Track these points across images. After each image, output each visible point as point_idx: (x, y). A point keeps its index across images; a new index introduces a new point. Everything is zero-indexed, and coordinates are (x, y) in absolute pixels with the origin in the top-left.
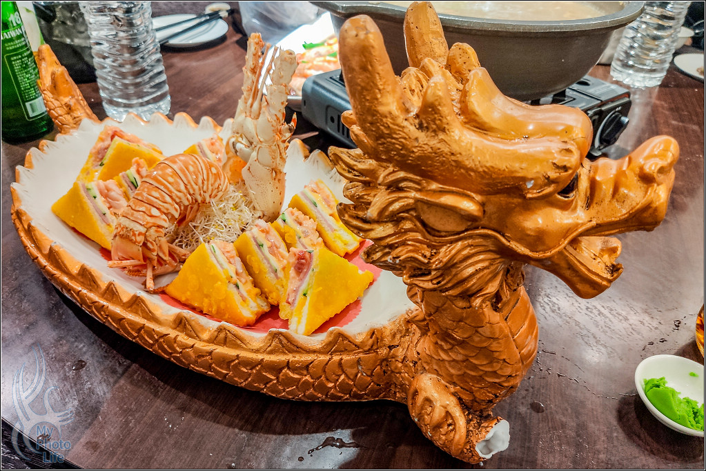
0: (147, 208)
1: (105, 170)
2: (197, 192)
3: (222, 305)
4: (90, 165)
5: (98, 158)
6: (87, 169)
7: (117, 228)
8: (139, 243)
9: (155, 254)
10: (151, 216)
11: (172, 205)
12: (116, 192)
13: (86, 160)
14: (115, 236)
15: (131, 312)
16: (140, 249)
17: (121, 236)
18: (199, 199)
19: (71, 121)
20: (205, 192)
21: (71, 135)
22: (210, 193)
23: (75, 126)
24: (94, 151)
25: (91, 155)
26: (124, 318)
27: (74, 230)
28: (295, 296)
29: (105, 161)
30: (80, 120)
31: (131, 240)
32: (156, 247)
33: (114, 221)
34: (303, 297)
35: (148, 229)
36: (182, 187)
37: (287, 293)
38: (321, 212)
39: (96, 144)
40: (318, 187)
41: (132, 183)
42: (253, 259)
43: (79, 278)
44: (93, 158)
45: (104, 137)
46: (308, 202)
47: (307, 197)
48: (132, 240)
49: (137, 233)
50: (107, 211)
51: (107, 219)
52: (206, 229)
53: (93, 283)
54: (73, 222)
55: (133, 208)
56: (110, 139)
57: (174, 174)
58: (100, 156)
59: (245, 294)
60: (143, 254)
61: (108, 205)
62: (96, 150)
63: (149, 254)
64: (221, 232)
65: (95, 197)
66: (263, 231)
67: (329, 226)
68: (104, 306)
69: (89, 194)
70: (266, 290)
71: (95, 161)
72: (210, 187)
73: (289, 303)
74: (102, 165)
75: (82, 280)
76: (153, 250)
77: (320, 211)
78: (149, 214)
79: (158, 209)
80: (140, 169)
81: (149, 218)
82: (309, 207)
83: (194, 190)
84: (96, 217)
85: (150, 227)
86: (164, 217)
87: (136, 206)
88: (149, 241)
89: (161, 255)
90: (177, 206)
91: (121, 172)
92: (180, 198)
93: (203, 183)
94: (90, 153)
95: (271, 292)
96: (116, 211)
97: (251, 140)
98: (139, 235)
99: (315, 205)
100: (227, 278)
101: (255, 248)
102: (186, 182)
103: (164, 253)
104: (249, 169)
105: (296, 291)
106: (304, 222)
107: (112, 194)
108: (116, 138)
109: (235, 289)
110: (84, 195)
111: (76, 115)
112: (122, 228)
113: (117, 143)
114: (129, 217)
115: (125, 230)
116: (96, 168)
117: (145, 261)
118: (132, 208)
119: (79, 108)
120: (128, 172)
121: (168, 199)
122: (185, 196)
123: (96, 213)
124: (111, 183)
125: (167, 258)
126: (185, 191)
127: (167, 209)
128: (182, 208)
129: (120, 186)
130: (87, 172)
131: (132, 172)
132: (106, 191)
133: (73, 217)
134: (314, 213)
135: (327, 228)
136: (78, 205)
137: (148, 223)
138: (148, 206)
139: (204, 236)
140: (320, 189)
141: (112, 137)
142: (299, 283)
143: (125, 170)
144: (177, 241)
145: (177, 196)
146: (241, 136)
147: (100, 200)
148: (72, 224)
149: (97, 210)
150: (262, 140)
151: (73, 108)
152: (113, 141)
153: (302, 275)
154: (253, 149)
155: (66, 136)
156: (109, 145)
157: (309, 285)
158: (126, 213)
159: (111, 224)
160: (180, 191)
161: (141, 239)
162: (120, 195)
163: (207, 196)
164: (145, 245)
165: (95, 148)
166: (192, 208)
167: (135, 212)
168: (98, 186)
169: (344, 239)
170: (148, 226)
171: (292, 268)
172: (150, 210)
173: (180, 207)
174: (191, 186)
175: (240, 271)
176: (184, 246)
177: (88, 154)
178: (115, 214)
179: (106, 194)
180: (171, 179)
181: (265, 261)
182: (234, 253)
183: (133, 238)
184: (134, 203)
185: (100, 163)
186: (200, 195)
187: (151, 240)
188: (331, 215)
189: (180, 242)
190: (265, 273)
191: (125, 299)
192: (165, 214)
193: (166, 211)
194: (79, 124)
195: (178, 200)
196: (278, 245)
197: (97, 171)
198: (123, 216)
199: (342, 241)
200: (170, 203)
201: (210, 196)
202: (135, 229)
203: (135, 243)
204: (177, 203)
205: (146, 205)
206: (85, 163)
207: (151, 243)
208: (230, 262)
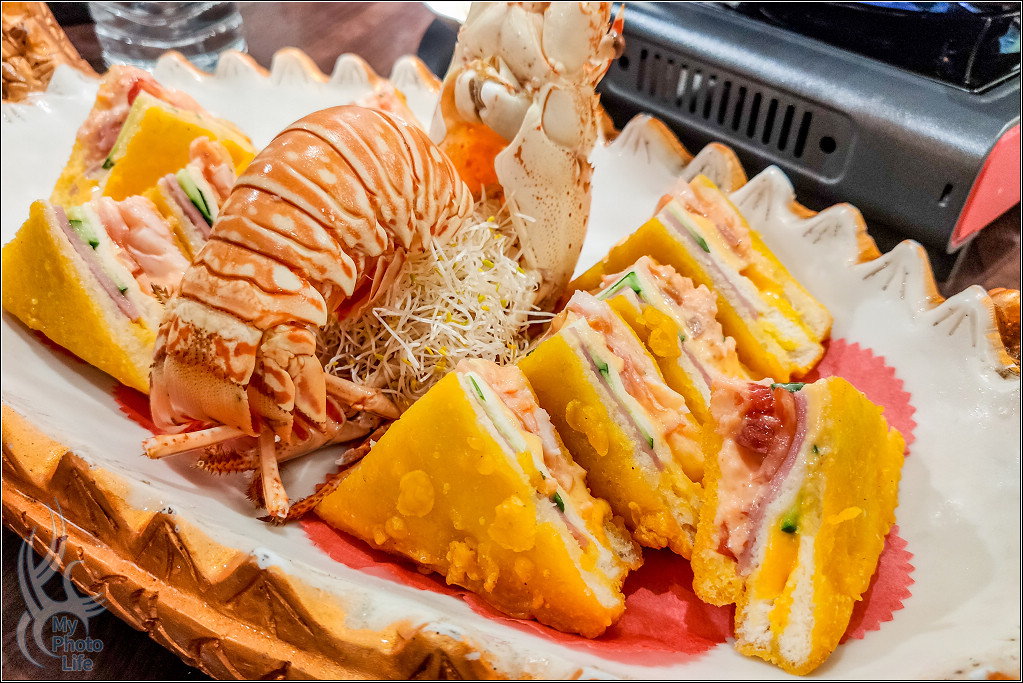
0: (258, 266)
1: (118, 179)
2: (402, 216)
3: (521, 569)
4: (77, 169)
5: (97, 148)
6: (71, 179)
7: (166, 332)
8: (241, 376)
9: (289, 406)
10: (274, 292)
11: (335, 257)
12: (154, 229)
13: (66, 158)
14: (161, 356)
15: (238, 614)
16: (245, 395)
17: (181, 357)
18: (408, 237)
19: (29, 72)
20: (420, 217)
21: (30, 104)
22: (431, 219)
23: (39, 83)
24: (86, 132)
25: (80, 140)
26: (214, 639)
27: (40, 337)
28: (753, 532)
29: (116, 156)
30: (51, 69)
31: (214, 370)
32: (291, 388)
33: (153, 313)
34: (785, 538)
35: (264, 332)
36: (362, 201)
37: (718, 520)
38: (720, 265)
39: (92, 114)
40: (699, 197)
41: (194, 204)
42: (588, 411)
43: (57, 495)
44: (86, 152)
45: (111, 95)
46: (685, 239)
47: (681, 228)
48: (217, 367)
49: (232, 346)
50: (132, 285)
51: (132, 306)
52: (418, 326)
53: (99, 514)
54: (37, 317)
55: (216, 266)
56: (125, 99)
57: (333, 159)
58: (102, 144)
59: (581, 525)
60: (252, 410)
61: (132, 266)
62: (92, 130)
63: (268, 408)
64: (464, 333)
65: (94, 245)
66: (596, 326)
67: (745, 303)
68: (141, 591)
69: (76, 236)
70: (632, 505)
71: (89, 157)
72: (433, 203)
73: (730, 555)
74: (108, 165)
75: (65, 503)
76: (284, 398)
77: (717, 262)
78: (266, 286)
79: (293, 268)
80: (212, 167)
81: (267, 301)
82: (691, 251)
83: (394, 210)
84: (100, 303)
85: (274, 327)
86: (313, 292)
87: (223, 263)
88: (270, 370)
89: (306, 408)
90: (348, 260)
91: (163, 175)
92: (357, 235)
93: (416, 189)
94: (78, 139)
95: (647, 511)
96: (157, 282)
97: (524, 71)
98: (238, 352)
99: (703, 246)
100: (532, 482)
101: (591, 377)
102: (372, 186)
103: (314, 404)
104: (518, 155)
105: (752, 515)
106: (685, 296)
107: (143, 234)
108: (142, 95)
109: (556, 514)
110: (64, 237)
111: (39, 58)
112: (183, 334)
113: (146, 107)
114: (202, 296)
115: (191, 337)
116: (95, 176)
117: (256, 429)
118: (210, 270)
119: (46, 39)
120: (181, 173)
121: (323, 238)
122: (372, 227)
123: (99, 290)
124: (139, 206)
125: (321, 417)
126: (370, 213)
127: (322, 270)
128: (362, 265)
129: (164, 212)
130: (72, 188)
131: (191, 174)
132: (125, 228)
133: (34, 301)
134: (706, 269)
135: (742, 311)
136: (48, 268)
137: (265, 313)
138: (263, 261)
139: (416, 344)
140: (708, 205)
141: (132, 94)
142: (761, 490)
143: (174, 171)
144: (333, 361)
145: (349, 229)
146: (493, 62)
147: (110, 254)
148: (33, 322)
149: (103, 280)
150: (559, 66)
151: (32, 40)
152: (135, 103)
153: (768, 466)
154: (530, 100)
155: (19, 107)
156: (125, 116)
157: (801, 497)
158: (193, 285)
159: (145, 319)
160: (356, 214)
161: (244, 364)
162: (164, 237)
163: (425, 226)
164: (257, 382)
165: (88, 125)
166: (386, 264)
167: (221, 282)
168: (102, 212)
169: (785, 339)
170: (267, 322)
171: (729, 443)
172: (270, 272)
173: (356, 262)
174: (388, 197)
175: (556, 451)
176: (354, 373)
177: (72, 141)
178: (156, 289)
179: (125, 236)
180: (327, 177)
181: (621, 417)
182: (527, 396)
183: (221, 362)
184: (217, 255)
185: (102, 162)
186: (410, 224)
187: (275, 367)
188: (743, 273)
189: (342, 362)
190: (629, 454)
191: (213, 570)
192: (314, 283)
193: (317, 276)
194: (49, 79)
195: (351, 242)
196: (641, 365)
197: (96, 184)
198: (184, 295)
199: (780, 343)
200: (328, 251)
201: (432, 229)
202: (225, 334)
203: (226, 376)
204: (347, 250)
205: (255, 257)
206: (65, 164)
207: (278, 375)
208: (526, 428)
